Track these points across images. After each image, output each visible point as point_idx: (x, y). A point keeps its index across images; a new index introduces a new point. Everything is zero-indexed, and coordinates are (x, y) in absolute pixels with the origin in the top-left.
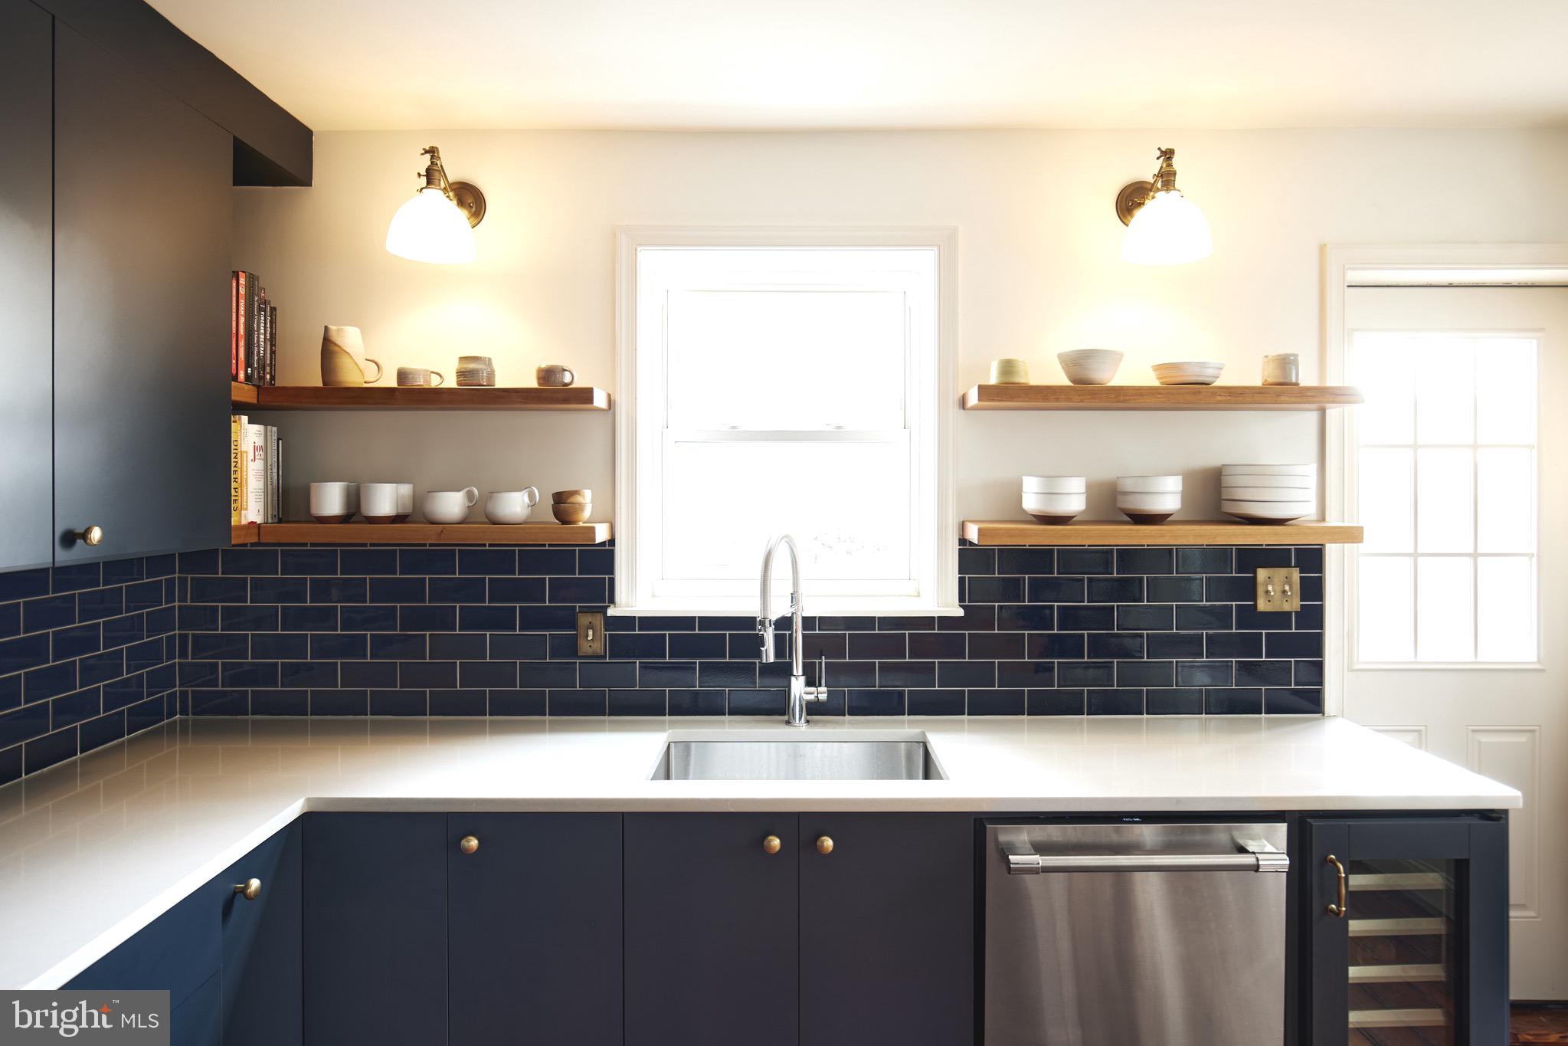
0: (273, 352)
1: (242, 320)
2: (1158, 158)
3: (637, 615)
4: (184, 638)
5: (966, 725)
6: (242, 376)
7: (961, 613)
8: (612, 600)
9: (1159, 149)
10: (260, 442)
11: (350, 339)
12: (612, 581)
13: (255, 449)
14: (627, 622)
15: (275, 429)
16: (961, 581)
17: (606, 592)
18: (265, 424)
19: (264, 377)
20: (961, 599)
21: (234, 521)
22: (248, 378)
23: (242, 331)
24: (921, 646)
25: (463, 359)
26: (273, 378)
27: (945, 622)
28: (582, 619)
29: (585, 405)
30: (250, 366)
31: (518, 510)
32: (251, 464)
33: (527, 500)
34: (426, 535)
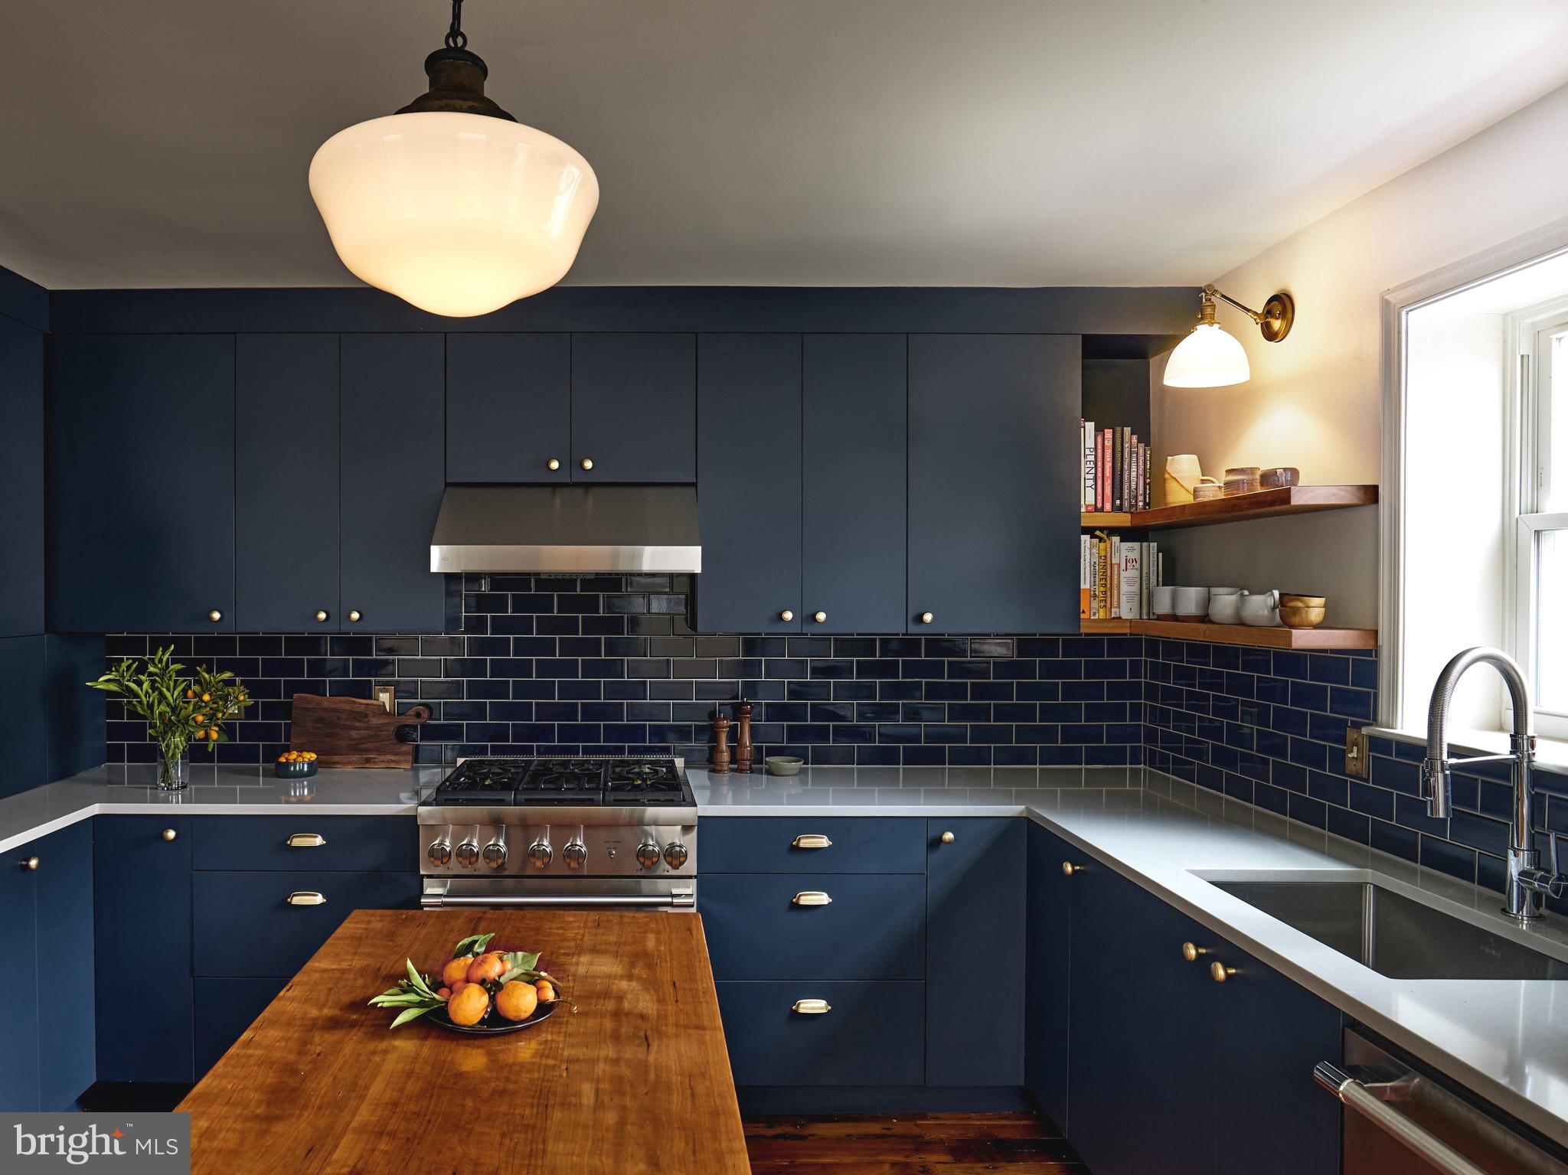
0: (1147, 485)
3: (1394, 739)
4: (1145, 707)
6: (1108, 507)
8: (1375, 718)
10: (1134, 554)
11: (1185, 466)
12: (1376, 696)
13: (1131, 560)
15: (1154, 544)
17: (1371, 707)
18: (1142, 542)
19: (1137, 505)
22: (1117, 507)
23: (1108, 473)
25: (1228, 472)
26: (1147, 504)
28: (1352, 735)
29: (1288, 506)
30: (1121, 498)
31: (1266, 612)
32: (1123, 574)
33: (1270, 602)
34: (1198, 633)
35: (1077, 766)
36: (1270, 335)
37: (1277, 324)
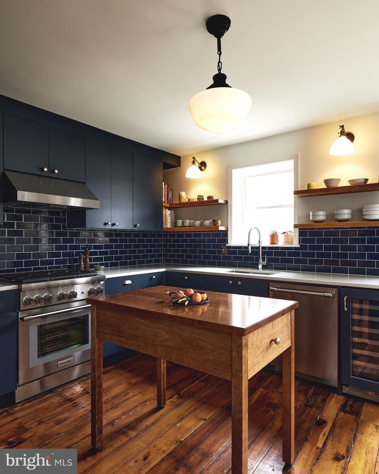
0: (172, 198)
1: (166, 192)
2: (340, 128)
3: (232, 246)
4: (163, 249)
5: (301, 274)
6: (166, 202)
7: (299, 246)
8: (227, 243)
9: (340, 126)
10: (170, 213)
11: (183, 194)
12: (227, 239)
13: (169, 215)
14: (230, 247)
15: (173, 211)
16: (299, 239)
17: (226, 241)
18: (171, 210)
19: (171, 202)
20: (299, 243)
21: (164, 227)
22: (168, 202)
23: (166, 194)
24: (290, 254)
25: (198, 196)
26: (172, 202)
27: (296, 248)
28: (222, 247)
29: (217, 203)
30: (168, 200)
31: (208, 224)
32: (168, 217)
33: (210, 222)
34: (192, 229)
35: (151, 264)
36: (201, 170)
37: (203, 168)
